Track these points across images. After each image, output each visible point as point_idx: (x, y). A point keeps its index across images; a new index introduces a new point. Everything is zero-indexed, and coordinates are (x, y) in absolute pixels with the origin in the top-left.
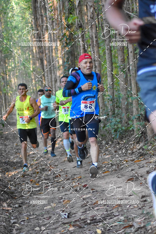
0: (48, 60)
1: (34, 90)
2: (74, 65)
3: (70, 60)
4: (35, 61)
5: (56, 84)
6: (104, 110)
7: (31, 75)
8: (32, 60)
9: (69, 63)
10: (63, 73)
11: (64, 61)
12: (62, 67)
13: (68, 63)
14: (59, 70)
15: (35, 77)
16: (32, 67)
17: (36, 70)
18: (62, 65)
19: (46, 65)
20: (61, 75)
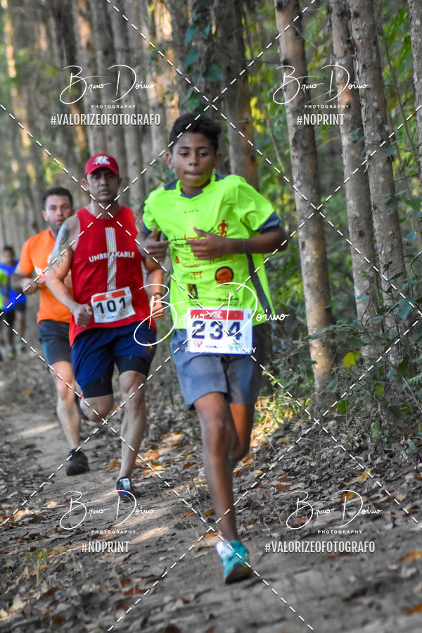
0: (95, 18)
1: (28, 178)
2: (235, 40)
3: (212, 13)
4: (27, 24)
5: (144, 148)
6: (403, 274)
7: (10, 98)
8: (13, 17)
9: (207, 31)
10: (180, 88)
11: (182, 22)
12: (170, 52)
13: (202, 30)
14: (159, 71)
15: (30, 113)
16: (15, 56)
17: (35, 75)
18: (173, 44)
19: (89, 46)
20: (167, 97)
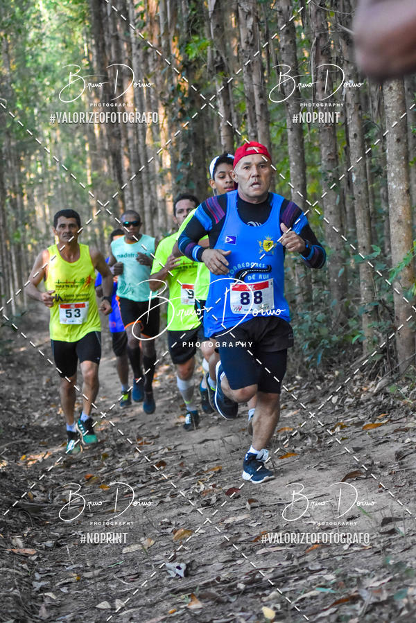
0: (132, 157)
1: (95, 235)
2: (202, 169)
3: (191, 155)
4: (98, 159)
5: (155, 221)
8: (91, 155)
9: (188, 164)
10: (174, 192)
11: (176, 159)
12: (169, 175)
13: (186, 164)
14: (163, 183)
16: (91, 175)
17: (101, 184)
18: (171, 170)
19: (129, 170)
20: (167, 196)
